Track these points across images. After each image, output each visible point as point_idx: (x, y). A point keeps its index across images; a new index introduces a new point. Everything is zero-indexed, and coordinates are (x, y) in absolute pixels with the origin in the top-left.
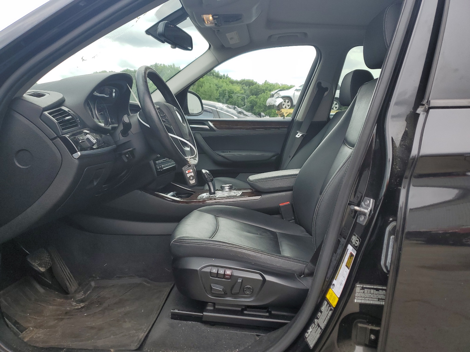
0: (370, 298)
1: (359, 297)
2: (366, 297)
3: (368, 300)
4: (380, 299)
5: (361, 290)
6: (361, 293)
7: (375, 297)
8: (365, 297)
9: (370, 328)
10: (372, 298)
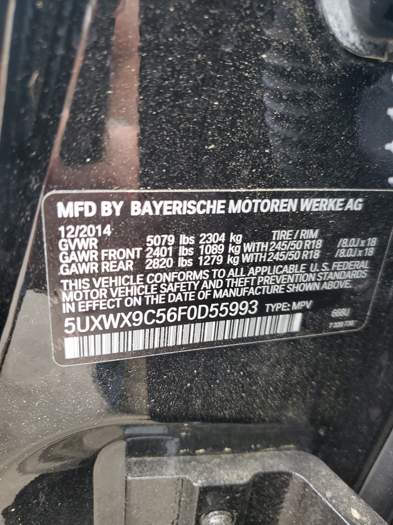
0: (197, 303)
1: (97, 312)
2: (159, 300)
3: (184, 320)
4: (275, 298)
5: (113, 253)
6: (119, 280)
7: (235, 293)
8: (156, 307)
9: (198, 484)
10: (210, 301)
